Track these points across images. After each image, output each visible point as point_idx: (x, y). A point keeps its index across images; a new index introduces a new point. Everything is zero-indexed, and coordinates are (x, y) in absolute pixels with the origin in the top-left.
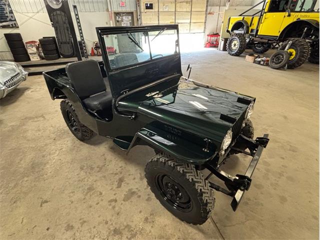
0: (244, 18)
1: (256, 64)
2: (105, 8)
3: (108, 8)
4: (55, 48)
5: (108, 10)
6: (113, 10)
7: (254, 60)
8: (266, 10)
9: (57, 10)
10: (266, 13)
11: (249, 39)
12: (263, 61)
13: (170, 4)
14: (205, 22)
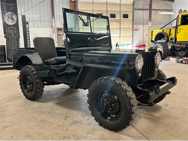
0: (163, 30)
1: (179, 64)
2: (50, 25)
3: (52, 25)
4: (4, 54)
5: (52, 27)
6: (56, 26)
7: (177, 60)
8: (179, 24)
9: (11, 26)
10: (179, 25)
11: (171, 46)
12: (184, 60)
13: (103, 23)
14: (133, 36)
